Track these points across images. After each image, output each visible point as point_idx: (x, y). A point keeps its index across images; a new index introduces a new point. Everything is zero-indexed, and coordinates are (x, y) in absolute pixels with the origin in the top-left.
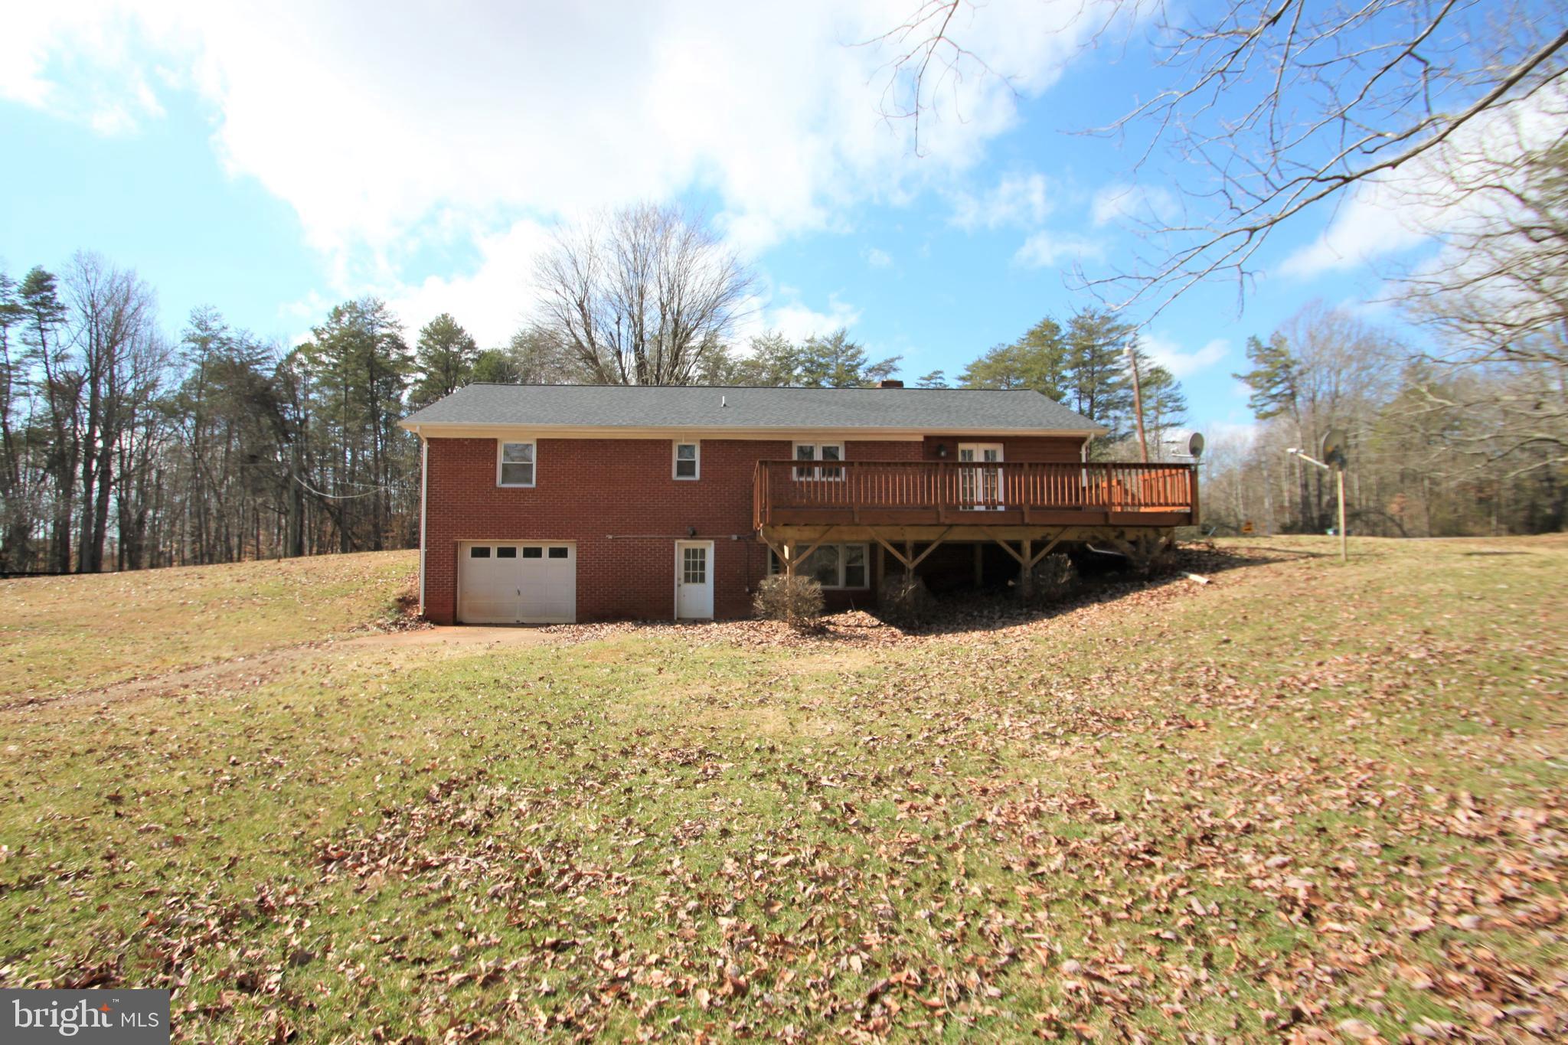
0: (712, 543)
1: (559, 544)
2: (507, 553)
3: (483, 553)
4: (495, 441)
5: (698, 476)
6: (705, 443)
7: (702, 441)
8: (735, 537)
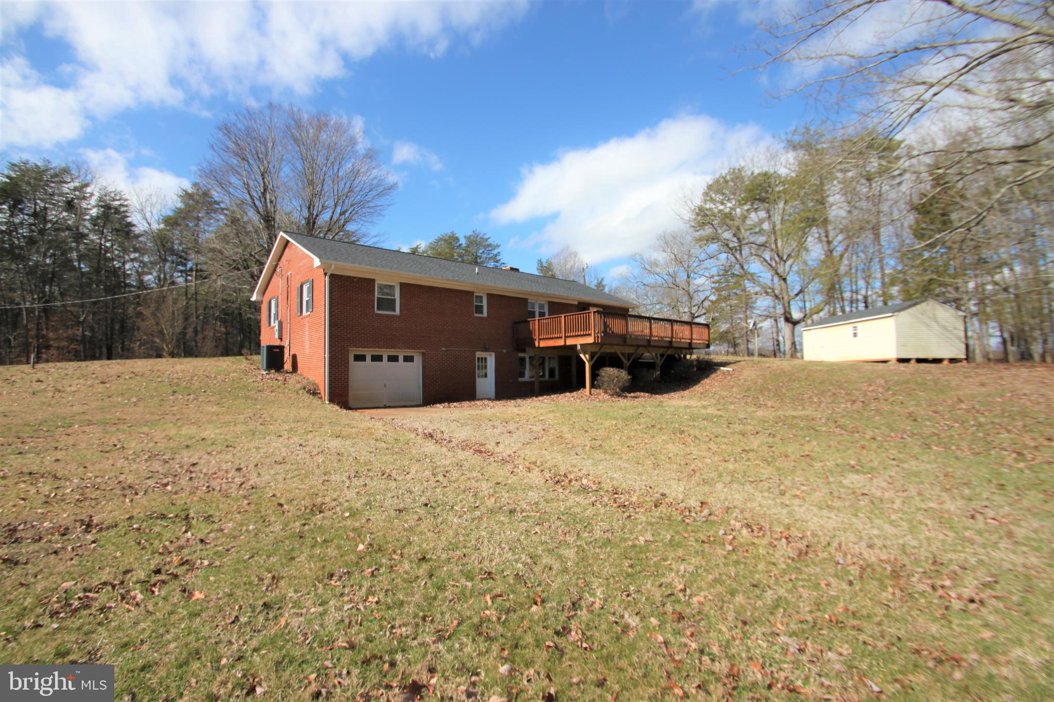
0: (493, 354)
1: (409, 353)
2: (377, 358)
3: (360, 358)
4: (373, 281)
5: (485, 314)
6: (490, 296)
7: (488, 294)
8: (505, 351)
